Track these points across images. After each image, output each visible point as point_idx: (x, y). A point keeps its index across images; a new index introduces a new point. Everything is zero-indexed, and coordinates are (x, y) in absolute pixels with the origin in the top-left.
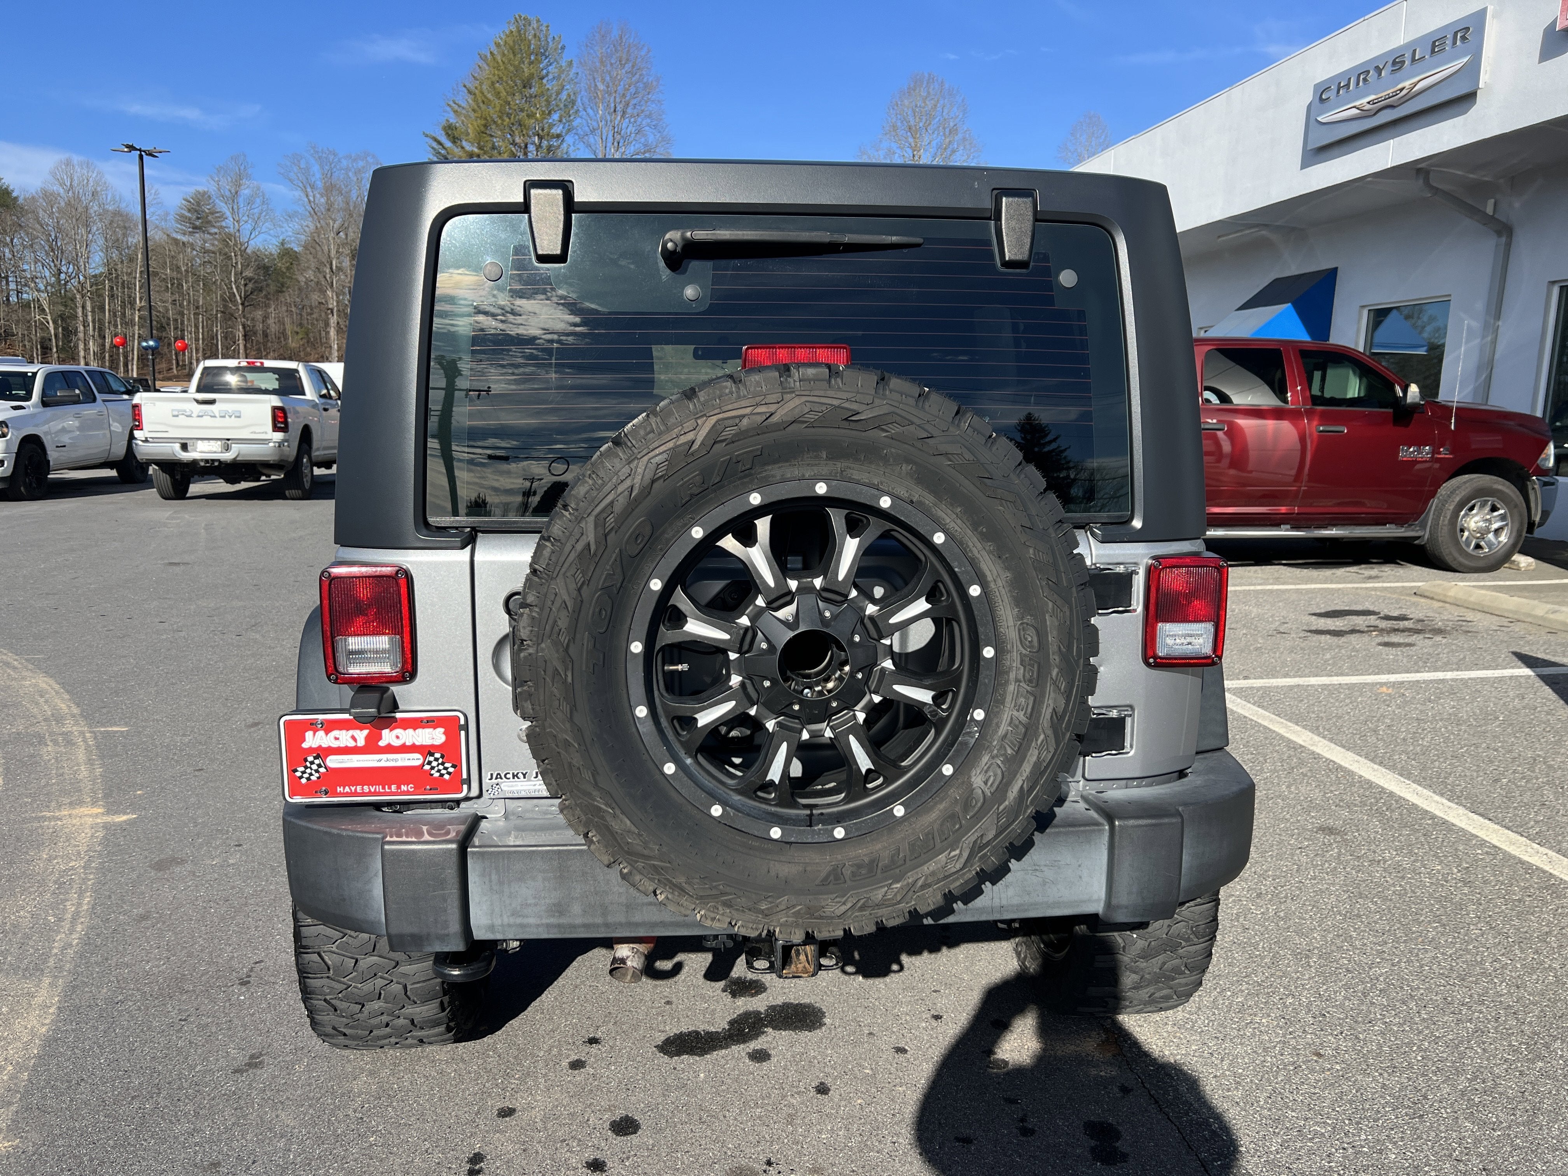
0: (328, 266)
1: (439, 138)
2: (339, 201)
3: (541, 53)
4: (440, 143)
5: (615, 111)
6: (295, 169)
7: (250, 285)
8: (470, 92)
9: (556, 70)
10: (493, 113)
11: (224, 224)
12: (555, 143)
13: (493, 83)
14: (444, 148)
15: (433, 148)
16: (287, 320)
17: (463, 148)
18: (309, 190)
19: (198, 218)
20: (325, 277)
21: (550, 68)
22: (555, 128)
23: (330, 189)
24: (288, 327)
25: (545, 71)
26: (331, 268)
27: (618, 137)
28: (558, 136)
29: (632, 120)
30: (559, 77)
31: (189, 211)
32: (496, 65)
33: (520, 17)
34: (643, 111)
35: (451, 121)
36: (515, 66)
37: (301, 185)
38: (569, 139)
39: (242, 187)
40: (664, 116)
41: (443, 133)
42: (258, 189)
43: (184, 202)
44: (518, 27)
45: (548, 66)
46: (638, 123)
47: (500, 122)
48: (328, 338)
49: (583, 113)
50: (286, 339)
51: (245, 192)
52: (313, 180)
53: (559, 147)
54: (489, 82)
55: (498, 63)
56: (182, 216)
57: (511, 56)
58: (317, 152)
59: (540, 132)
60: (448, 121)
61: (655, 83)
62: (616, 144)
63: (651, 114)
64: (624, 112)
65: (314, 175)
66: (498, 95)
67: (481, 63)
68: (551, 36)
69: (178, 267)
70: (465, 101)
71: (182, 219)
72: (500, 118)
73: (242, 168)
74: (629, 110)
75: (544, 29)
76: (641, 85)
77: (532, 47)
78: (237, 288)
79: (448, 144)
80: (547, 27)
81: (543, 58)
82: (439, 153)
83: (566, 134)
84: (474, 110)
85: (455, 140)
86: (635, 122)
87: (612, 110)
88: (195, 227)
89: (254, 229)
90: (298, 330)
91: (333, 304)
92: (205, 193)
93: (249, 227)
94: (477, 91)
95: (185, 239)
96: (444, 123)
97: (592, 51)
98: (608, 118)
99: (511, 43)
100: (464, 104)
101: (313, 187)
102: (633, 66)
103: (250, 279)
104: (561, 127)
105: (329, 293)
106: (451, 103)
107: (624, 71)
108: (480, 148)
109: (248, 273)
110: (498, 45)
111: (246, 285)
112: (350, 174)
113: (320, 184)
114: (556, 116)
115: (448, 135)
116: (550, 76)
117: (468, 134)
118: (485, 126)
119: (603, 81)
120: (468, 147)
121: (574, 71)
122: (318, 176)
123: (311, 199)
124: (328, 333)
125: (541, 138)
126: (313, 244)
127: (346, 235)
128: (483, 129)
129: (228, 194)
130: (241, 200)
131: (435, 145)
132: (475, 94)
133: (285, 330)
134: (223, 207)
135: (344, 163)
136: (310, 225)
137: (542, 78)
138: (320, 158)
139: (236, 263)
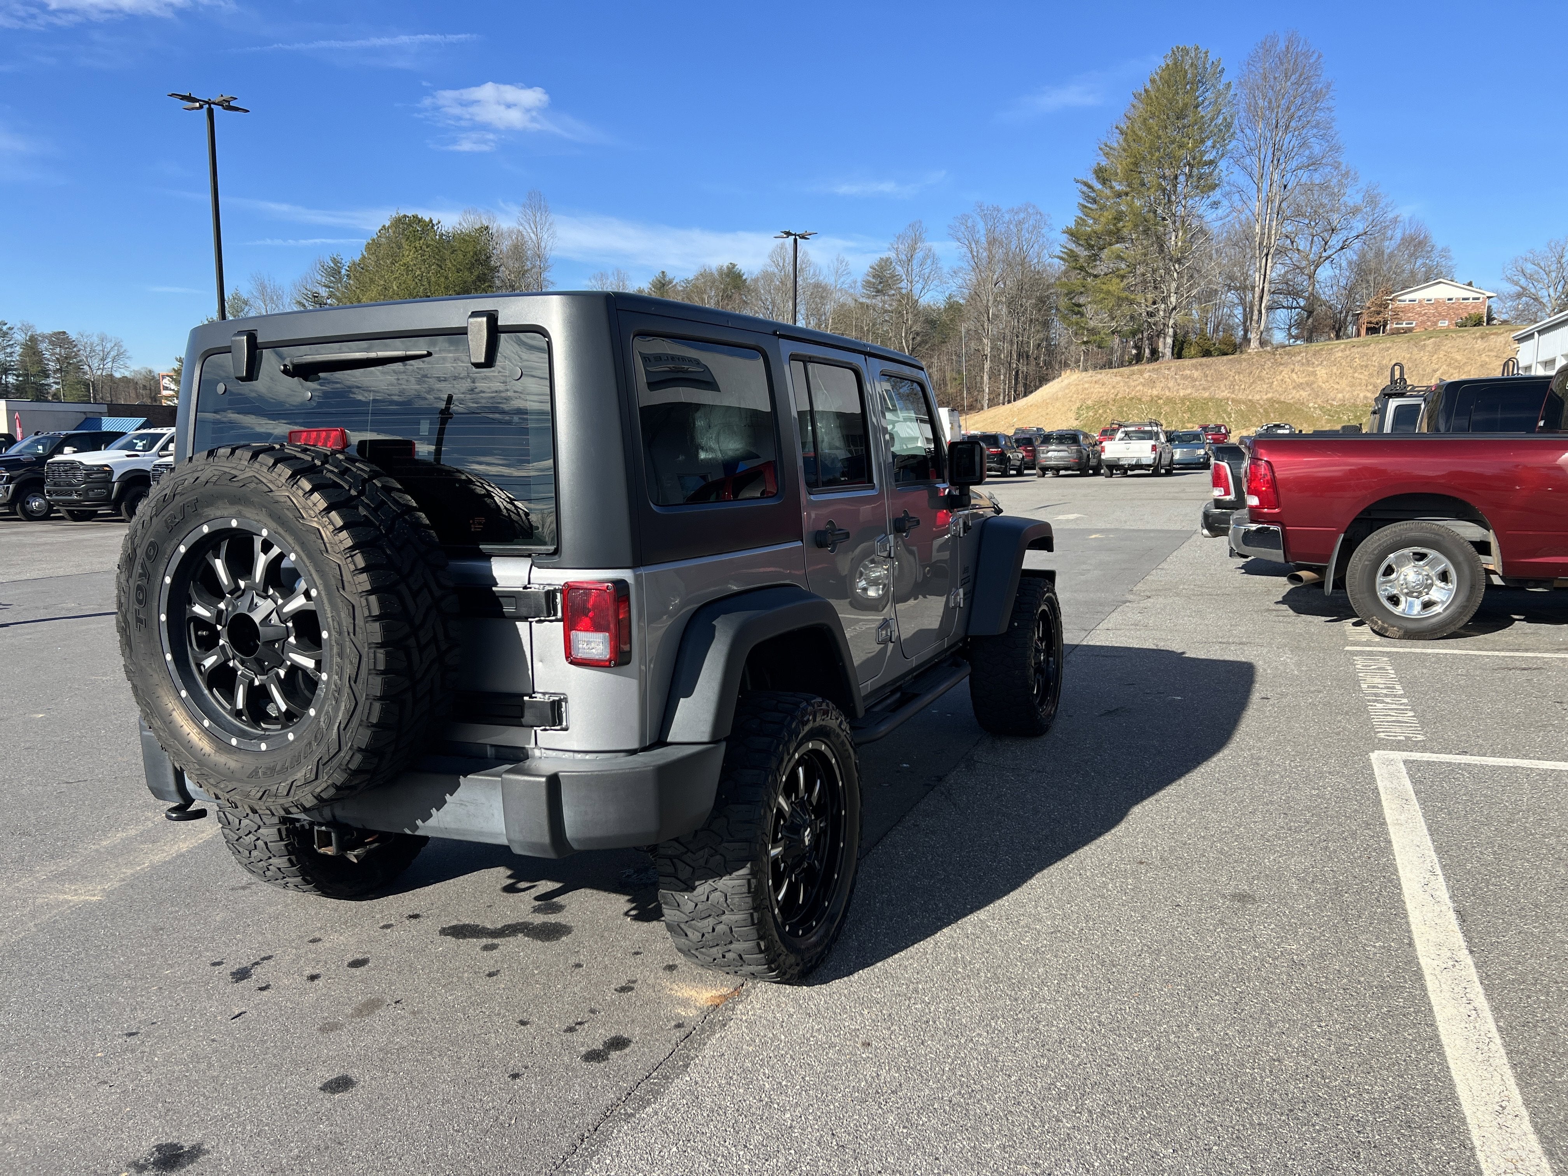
0: (986, 315)
1: (1090, 182)
2: (999, 253)
3: (1199, 81)
4: (1090, 187)
5: (1277, 127)
6: (963, 228)
7: (919, 338)
8: (1122, 133)
9: (1213, 95)
10: (1144, 150)
11: (899, 286)
12: (1206, 170)
13: (1145, 119)
14: (1094, 191)
15: (1083, 193)
16: (948, 368)
17: (1111, 187)
18: (973, 246)
19: (881, 283)
20: (983, 326)
21: (1206, 94)
22: (1207, 155)
23: (992, 242)
24: (948, 375)
25: (1200, 99)
26: (988, 317)
27: (1277, 154)
28: (1211, 163)
29: (1296, 133)
30: (1216, 101)
31: (874, 277)
32: (1149, 101)
33: (1178, 48)
34: (1308, 122)
35: (1103, 164)
36: (1168, 100)
37: (967, 242)
38: (1222, 164)
39: (917, 251)
40: (1333, 124)
41: (1094, 176)
42: (930, 250)
43: (870, 270)
44: (1175, 59)
45: (1204, 93)
46: (1303, 136)
47: (1149, 157)
48: (982, 383)
49: (1239, 135)
50: (945, 385)
51: (919, 255)
52: (978, 236)
53: (1211, 174)
54: (1141, 119)
55: (1151, 99)
56: (868, 282)
57: (1166, 89)
58: (983, 210)
59: (1192, 161)
60: (1099, 164)
61: (1324, 90)
62: (1275, 162)
63: (1318, 123)
64: (1287, 127)
65: (978, 232)
66: (1149, 130)
67: (1135, 102)
68: (1210, 62)
69: (862, 328)
70: (1116, 141)
71: (868, 284)
72: (1149, 153)
73: (918, 233)
74: (1293, 124)
75: (1203, 55)
76: (1308, 95)
77: (1189, 75)
78: (907, 341)
79: (1098, 186)
80: (1206, 53)
81: (1200, 85)
82: (1089, 196)
83: (1220, 159)
84: (1124, 150)
85: (1104, 181)
86: (1299, 135)
87: (1274, 126)
88: (878, 291)
89: (924, 288)
90: (957, 377)
91: (988, 351)
92: (888, 259)
93: (920, 286)
94: (1129, 131)
95: (868, 301)
96: (1095, 166)
97: (1253, 69)
98: (1269, 135)
99: (1167, 77)
100: (1115, 145)
101: (977, 243)
102: (1300, 76)
103: (918, 334)
104: (1214, 153)
105: (985, 341)
106: (1103, 146)
107: (1289, 83)
108: (1129, 186)
109: (917, 328)
110: (1153, 81)
111: (913, 339)
112: (1011, 226)
113: (983, 240)
114: (1209, 143)
115: (1098, 178)
116: (1207, 103)
117: (1117, 174)
118: (1136, 164)
119: (1264, 97)
120: (1118, 187)
121: (1232, 92)
122: (983, 232)
123: (975, 254)
124: (982, 377)
125: (1192, 167)
126: (975, 296)
127: (1005, 284)
128: (1131, 167)
129: (904, 257)
130: (915, 262)
131: (1085, 189)
132: (1126, 134)
133: (945, 377)
134: (900, 270)
135: (1007, 217)
136: (972, 277)
137: (1197, 107)
138: (985, 215)
139: (907, 320)
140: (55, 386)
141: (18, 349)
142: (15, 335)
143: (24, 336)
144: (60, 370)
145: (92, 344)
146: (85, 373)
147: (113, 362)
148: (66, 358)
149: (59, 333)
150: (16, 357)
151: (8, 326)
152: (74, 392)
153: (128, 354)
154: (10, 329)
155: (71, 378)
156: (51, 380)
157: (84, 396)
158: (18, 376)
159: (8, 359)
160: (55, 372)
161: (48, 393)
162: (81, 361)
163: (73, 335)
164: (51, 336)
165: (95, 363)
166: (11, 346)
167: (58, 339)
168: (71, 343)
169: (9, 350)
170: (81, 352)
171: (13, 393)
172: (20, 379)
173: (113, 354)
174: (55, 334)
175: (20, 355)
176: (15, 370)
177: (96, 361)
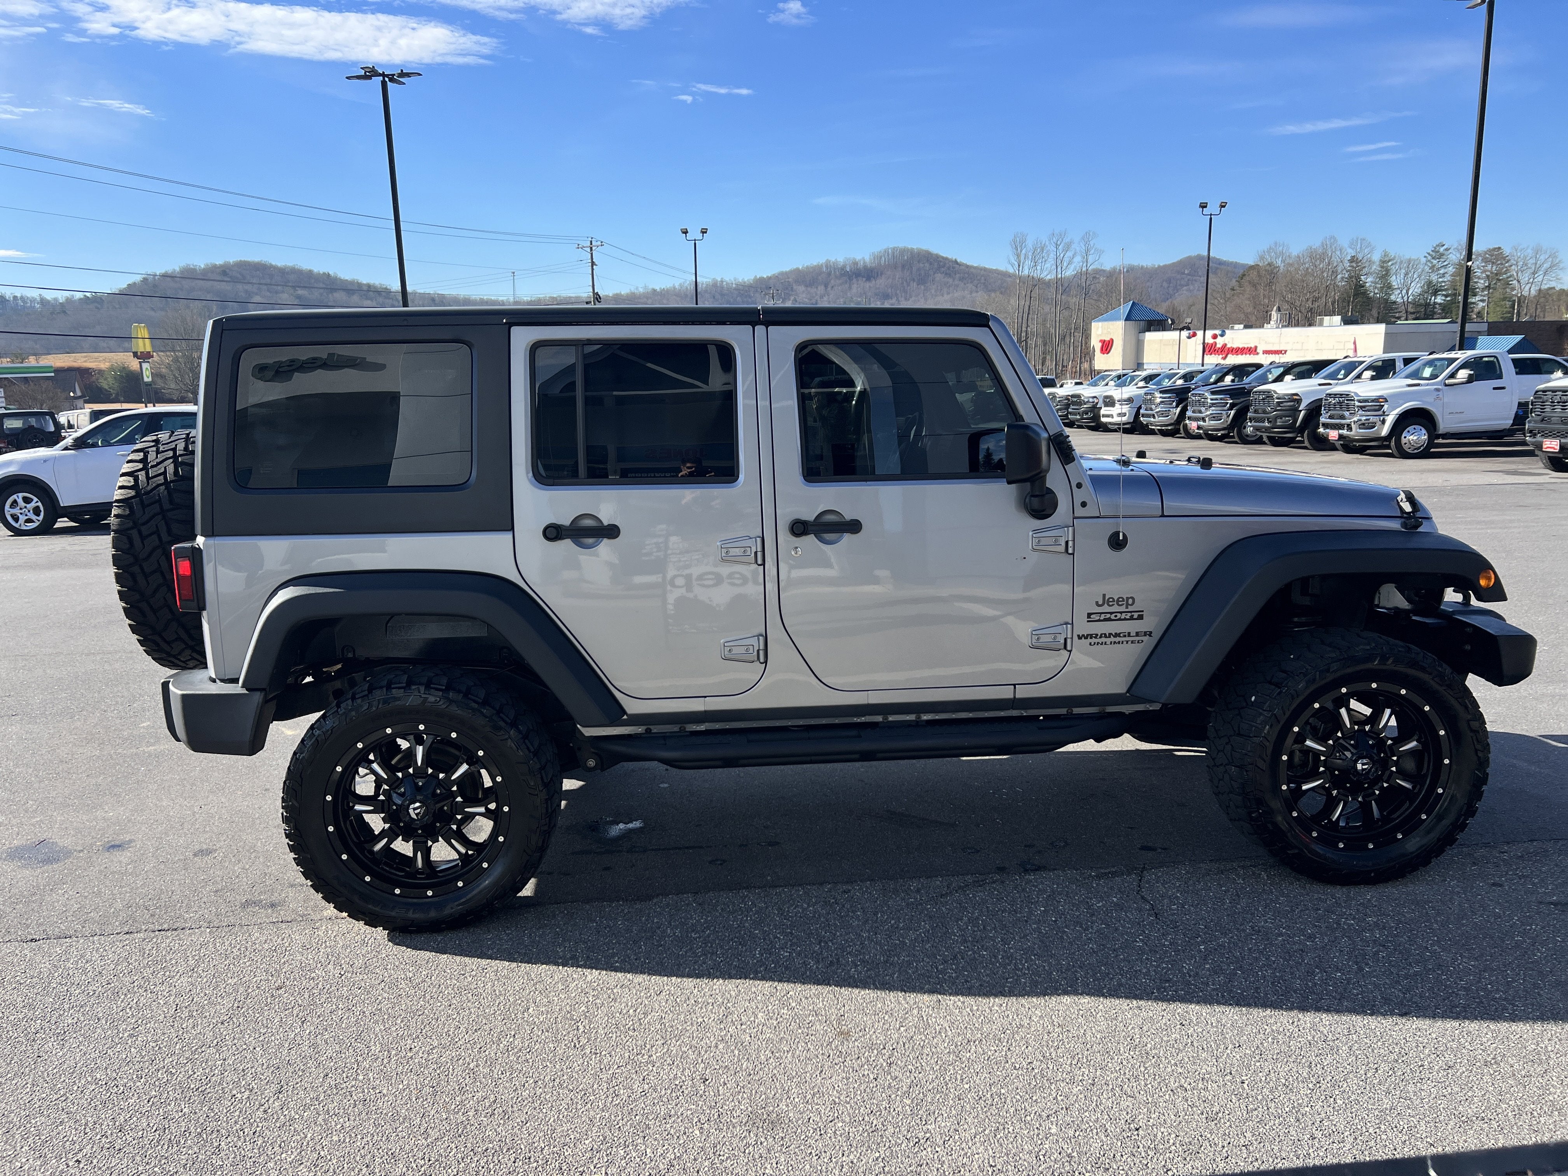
140: (1481, 304)
141: (1451, 270)
142: (1451, 256)
143: (1458, 255)
144: (1489, 287)
145: (1525, 257)
146: (1513, 289)
147: (1545, 274)
148: (1497, 274)
149: (1494, 249)
150: (1448, 278)
151: (1445, 247)
152: (1498, 309)
153: (1561, 265)
154: (1447, 250)
155: (1498, 295)
156: (1478, 298)
157: (1509, 313)
158: (1446, 296)
159: (1440, 280)
160: (1483, 290)
161: (1472, 311)
162: (1511, 276)
163: (1507, 251)
164: (1486, 253)
165: (1525, 278)
166: (1445, 267)
167: (1492, 256)
168: (1504, 258)
169: (1442, 272)
170: (1513, 267)
171: (1439, 314)
172: (1449, 299)
173: (1546, 266)
174: (1490, 250)
175: (1452, 275)
176: (1445, 290)
177: (1527, 275)
